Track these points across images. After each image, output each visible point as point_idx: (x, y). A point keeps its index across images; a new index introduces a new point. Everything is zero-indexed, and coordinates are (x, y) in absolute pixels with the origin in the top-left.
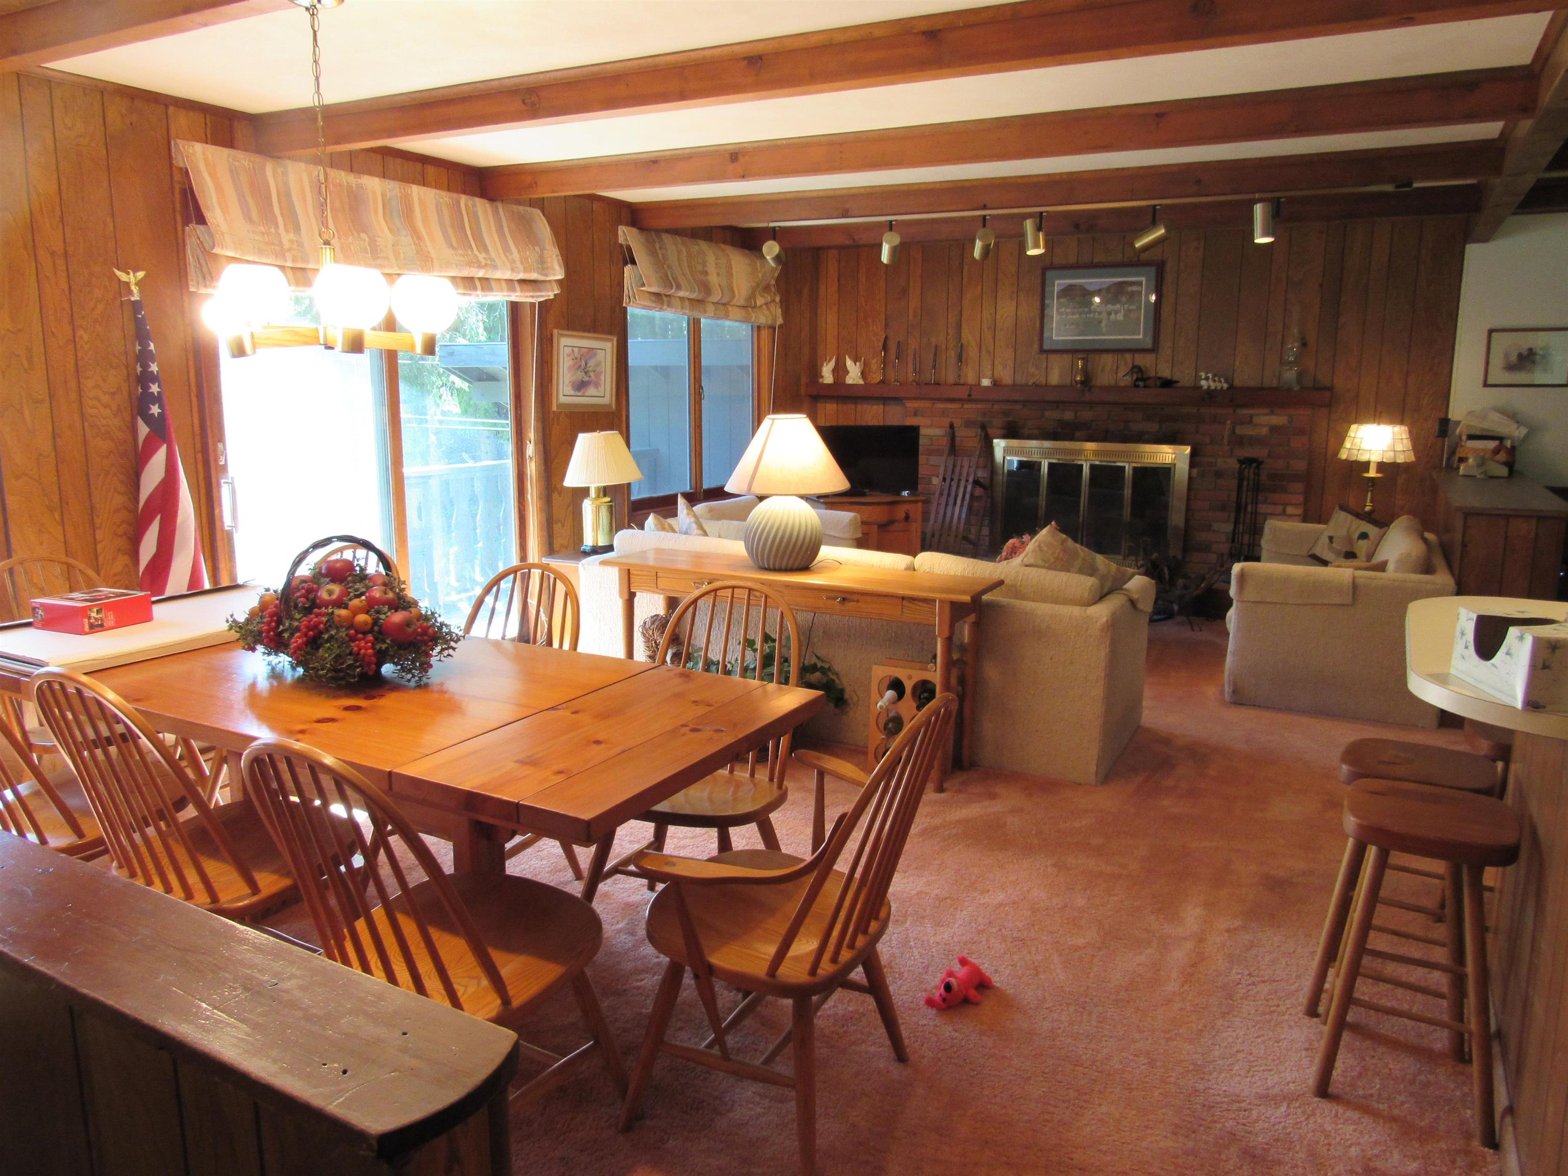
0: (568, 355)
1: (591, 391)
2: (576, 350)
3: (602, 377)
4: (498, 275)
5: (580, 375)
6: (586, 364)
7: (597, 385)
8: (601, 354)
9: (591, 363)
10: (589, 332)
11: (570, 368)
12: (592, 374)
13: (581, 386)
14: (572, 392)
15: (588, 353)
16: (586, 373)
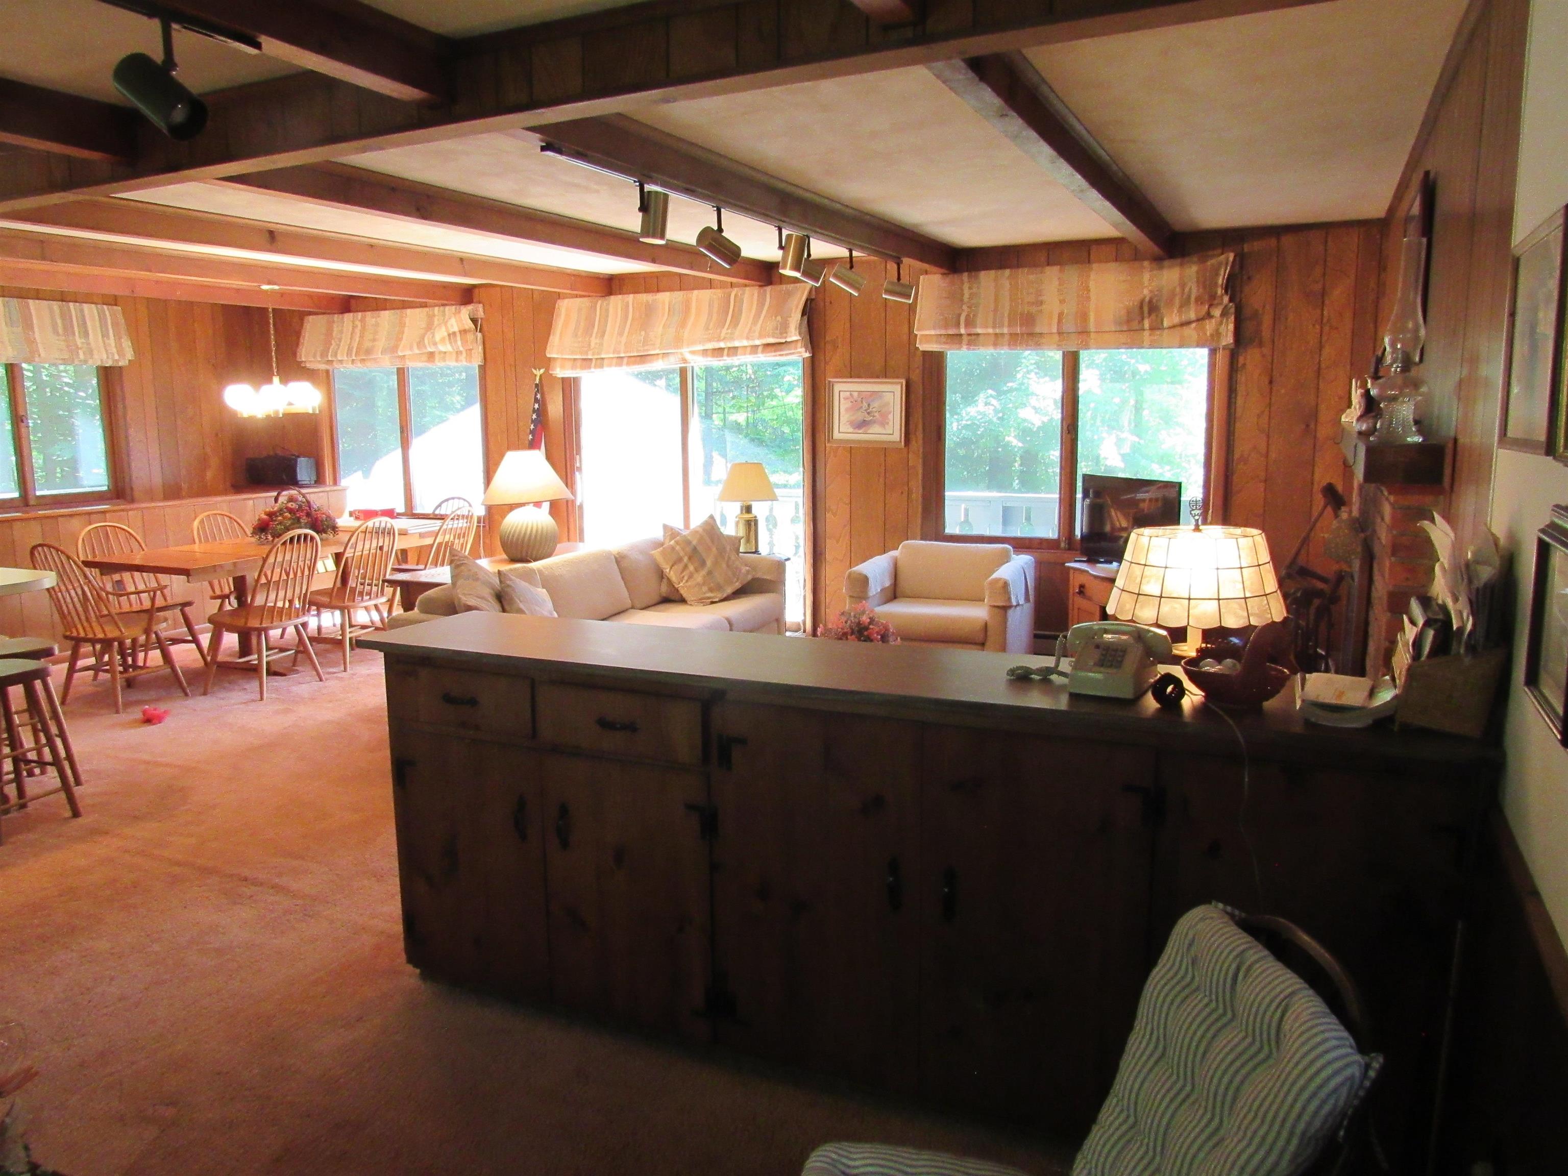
0: (846, 399)
1: (876, 429)
2: (855, 394)
3: (891, 417)
4: (737, 344)
5: (860, 416)
6: (869, 405)
7: (883, 424)
8: (888, 397)
9: (876, 405)
10: (878, 377)
11: (847, 410)
12: (876, 414)
13: (862, 425)
14: (851, 430)
15: (871, 396)
16: (868, 413)
